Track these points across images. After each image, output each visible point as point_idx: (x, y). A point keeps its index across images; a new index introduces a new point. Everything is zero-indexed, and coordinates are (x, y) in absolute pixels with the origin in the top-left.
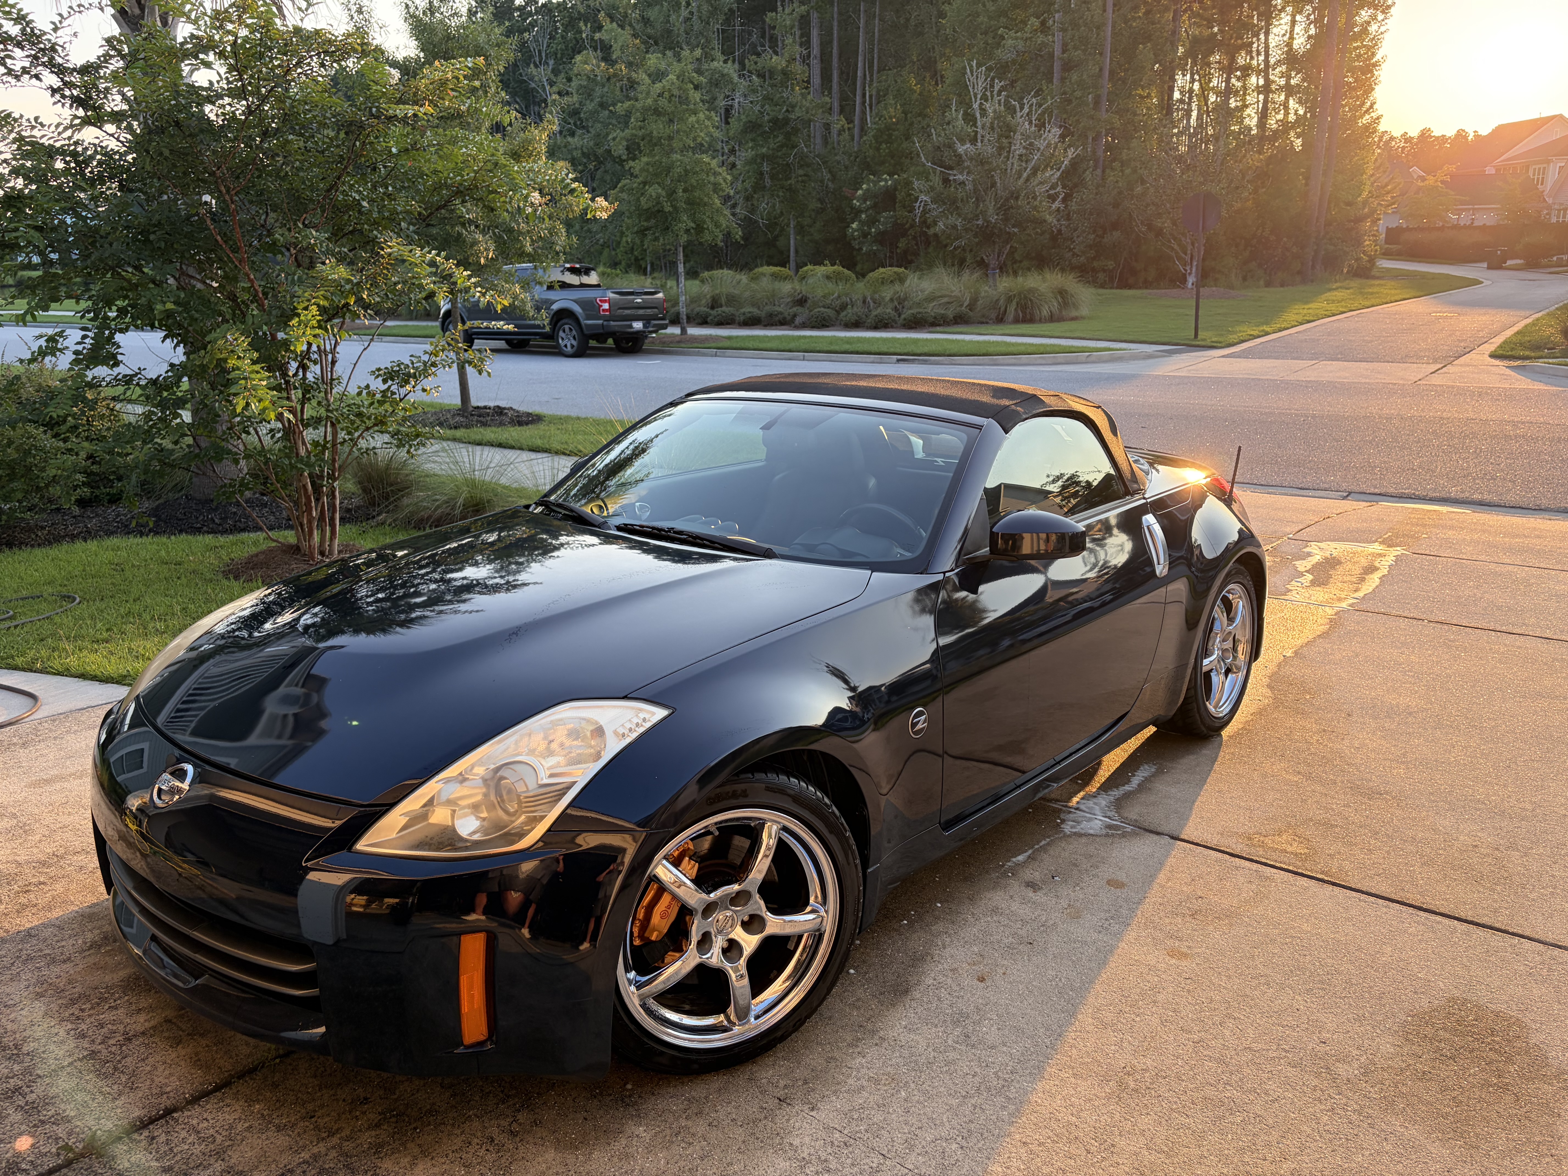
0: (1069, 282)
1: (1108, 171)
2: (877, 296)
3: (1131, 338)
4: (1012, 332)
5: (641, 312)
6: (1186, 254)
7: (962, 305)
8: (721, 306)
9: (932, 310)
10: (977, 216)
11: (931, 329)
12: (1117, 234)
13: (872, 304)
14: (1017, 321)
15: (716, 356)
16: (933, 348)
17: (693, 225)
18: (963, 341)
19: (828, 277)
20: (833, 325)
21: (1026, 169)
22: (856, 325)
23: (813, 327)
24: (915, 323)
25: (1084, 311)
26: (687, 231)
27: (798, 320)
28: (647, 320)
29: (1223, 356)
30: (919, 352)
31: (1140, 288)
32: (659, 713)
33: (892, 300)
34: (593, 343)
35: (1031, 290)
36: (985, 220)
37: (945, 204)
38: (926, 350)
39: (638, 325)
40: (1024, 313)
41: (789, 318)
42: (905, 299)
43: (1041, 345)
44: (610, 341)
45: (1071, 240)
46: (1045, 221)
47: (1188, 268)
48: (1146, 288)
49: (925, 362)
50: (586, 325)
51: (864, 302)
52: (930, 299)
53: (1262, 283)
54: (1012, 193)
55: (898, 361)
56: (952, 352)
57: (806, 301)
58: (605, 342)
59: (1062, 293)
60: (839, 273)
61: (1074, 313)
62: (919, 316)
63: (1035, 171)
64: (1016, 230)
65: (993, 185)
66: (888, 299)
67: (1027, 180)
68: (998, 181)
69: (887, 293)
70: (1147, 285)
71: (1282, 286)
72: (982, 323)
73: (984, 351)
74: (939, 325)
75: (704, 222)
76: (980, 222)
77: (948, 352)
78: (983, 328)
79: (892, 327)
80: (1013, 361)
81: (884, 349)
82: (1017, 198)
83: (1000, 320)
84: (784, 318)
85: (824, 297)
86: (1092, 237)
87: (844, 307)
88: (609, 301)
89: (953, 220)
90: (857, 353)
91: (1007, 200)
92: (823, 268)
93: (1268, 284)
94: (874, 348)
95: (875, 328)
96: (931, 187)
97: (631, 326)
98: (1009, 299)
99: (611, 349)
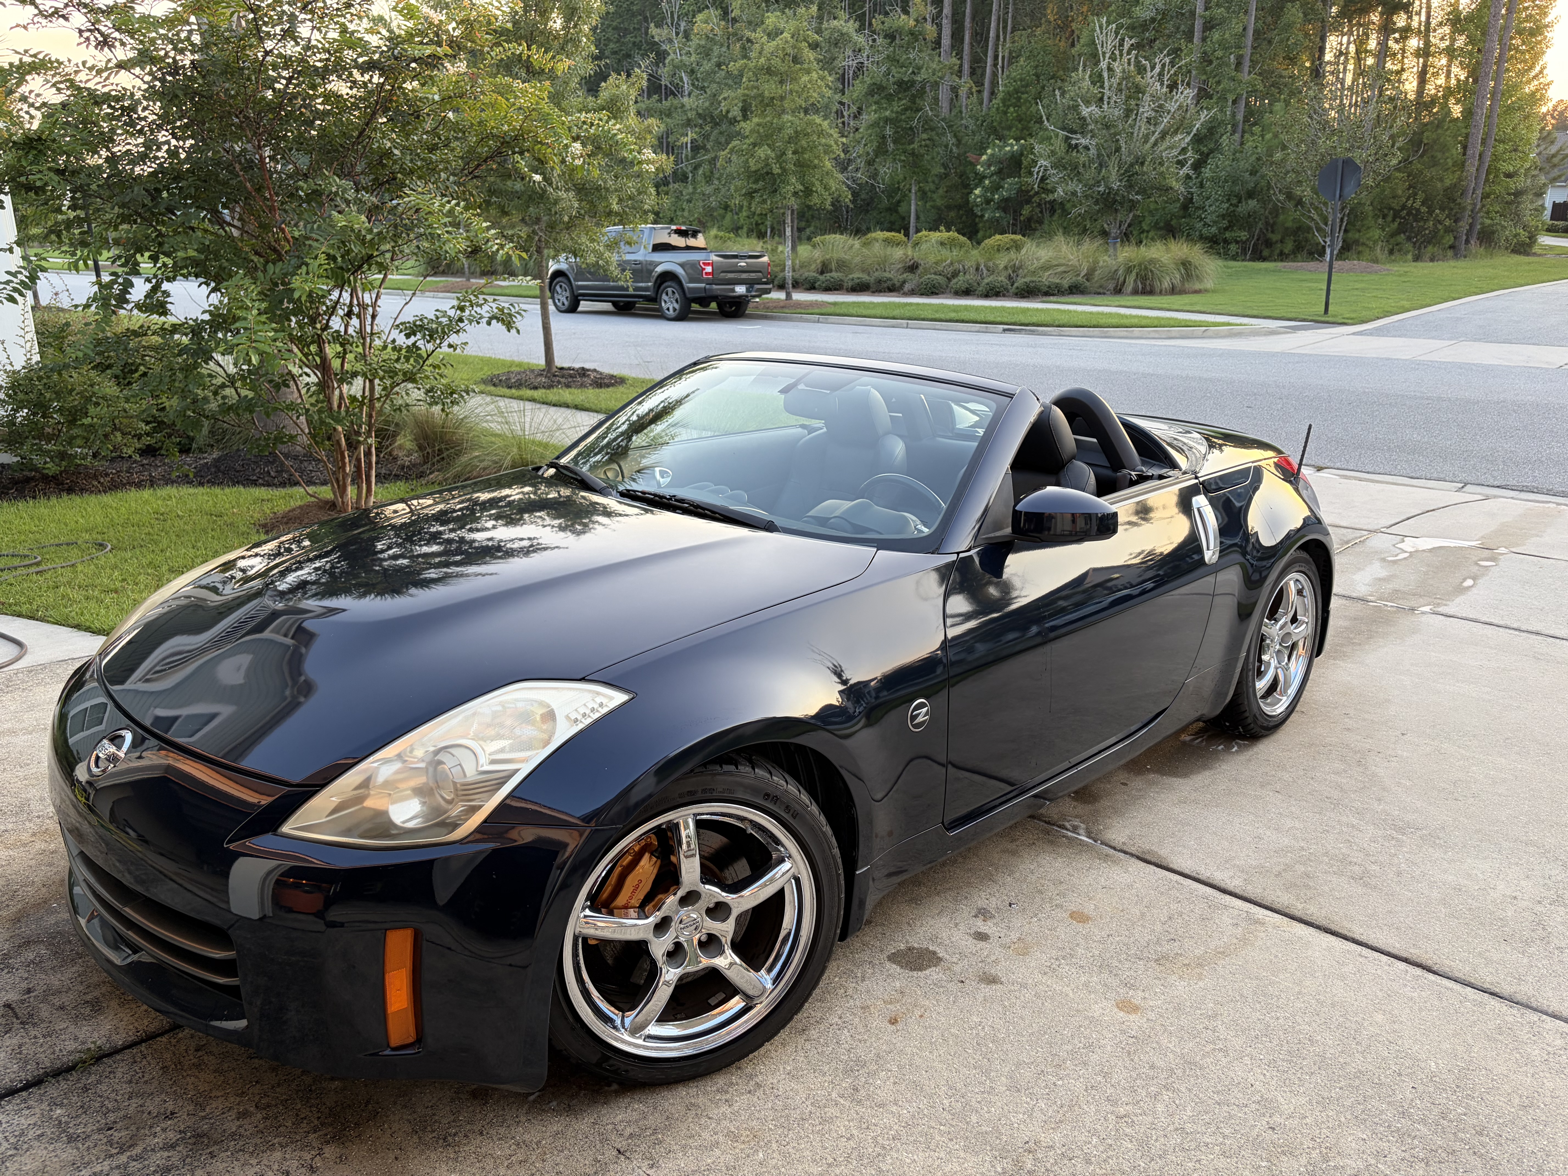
0: (1195, 253)
1: (1247, 136)
2: (991, 264)
3: (1255, 313)
4: (1128, 304)
5: (744, 276)
6: (1326, 224)
7: (1078, 275)
8: (831, 271)
9: (1047, 278)
10: (1099, 182)
11: (1045, 299)
12: (1253, 203)
13: (985, 272)
14: (1135, 292)
15: (818, 322)
16: (1042, 318)
17: (801, 187)
18: (1075, 312)
19: (942, 244)
20: (943, 293)
21: (1154, 133)
22: (967, 292)
23: (922, 294)
24: (1028, 292)
25: (1209, 284)
26: (795, 194)
27: (907, 287)
28: (750, 284)
29: (1354, 334)
30: (1027, 322)
31: (1275, 261)
32: (618, 698)
33: (1006, 268)
34: (695, 307)
35: (1152, 261)
36: (1107, 186)
37: (1066, 169)
38: (1034, 320)
39: (741, 290)
40: (1143, 283)
41: (898, 284)
42: (1020, 267)
43: (1157, 318)
44: (714, 305)
45: (1203, 208)
46: (1171, 188)
47: (1328, 240)
48: (1282, 261)
49: (1032, 333)
50: (689, 288)
51: (977, 269)
52: (1045, 268)
53: (1410, 257)
54: (1137, 158)
55: (1004, 330)
56: (1061, 322)
57: (917, 267)
58: (708, 305)
59: (1185, 265)
60: (954, 239)
61: (1197, 286)
62: (1032, 285)
63: (1163, 135)
64: (1139, 197)
65: (1118, 150)
66: (1002, 266)
67: (1155, 144)
68: (1123, 145)
69: (1002, 260)
70: (1283, 257)
71: (1432, 260)
72: (1099, 294)
73: (1095, 323)
74: (1053, 295)
75: (813, 185)
76: (1101, 189)
77: (1057, 323)
78: (1098, 299)
79: (1004, 296)
80: (1125, 334)
81: (991, 318)
82: (1142, 164)
83: (1118, 291)
84: (894, 285)
85: (936, 263)
86: (1226, 206)
87: (955, 274)
88: (712, 264)
89: (1072, 186)
90: (963, 321)
91: (1132, 165)
92: (938, 234)
93: (1417, 259)
94: (981, 317)
95: (986, 296)
96: (1052, 151)
97: (733, 290)
98: (1129, 270)
99: (714, 313)
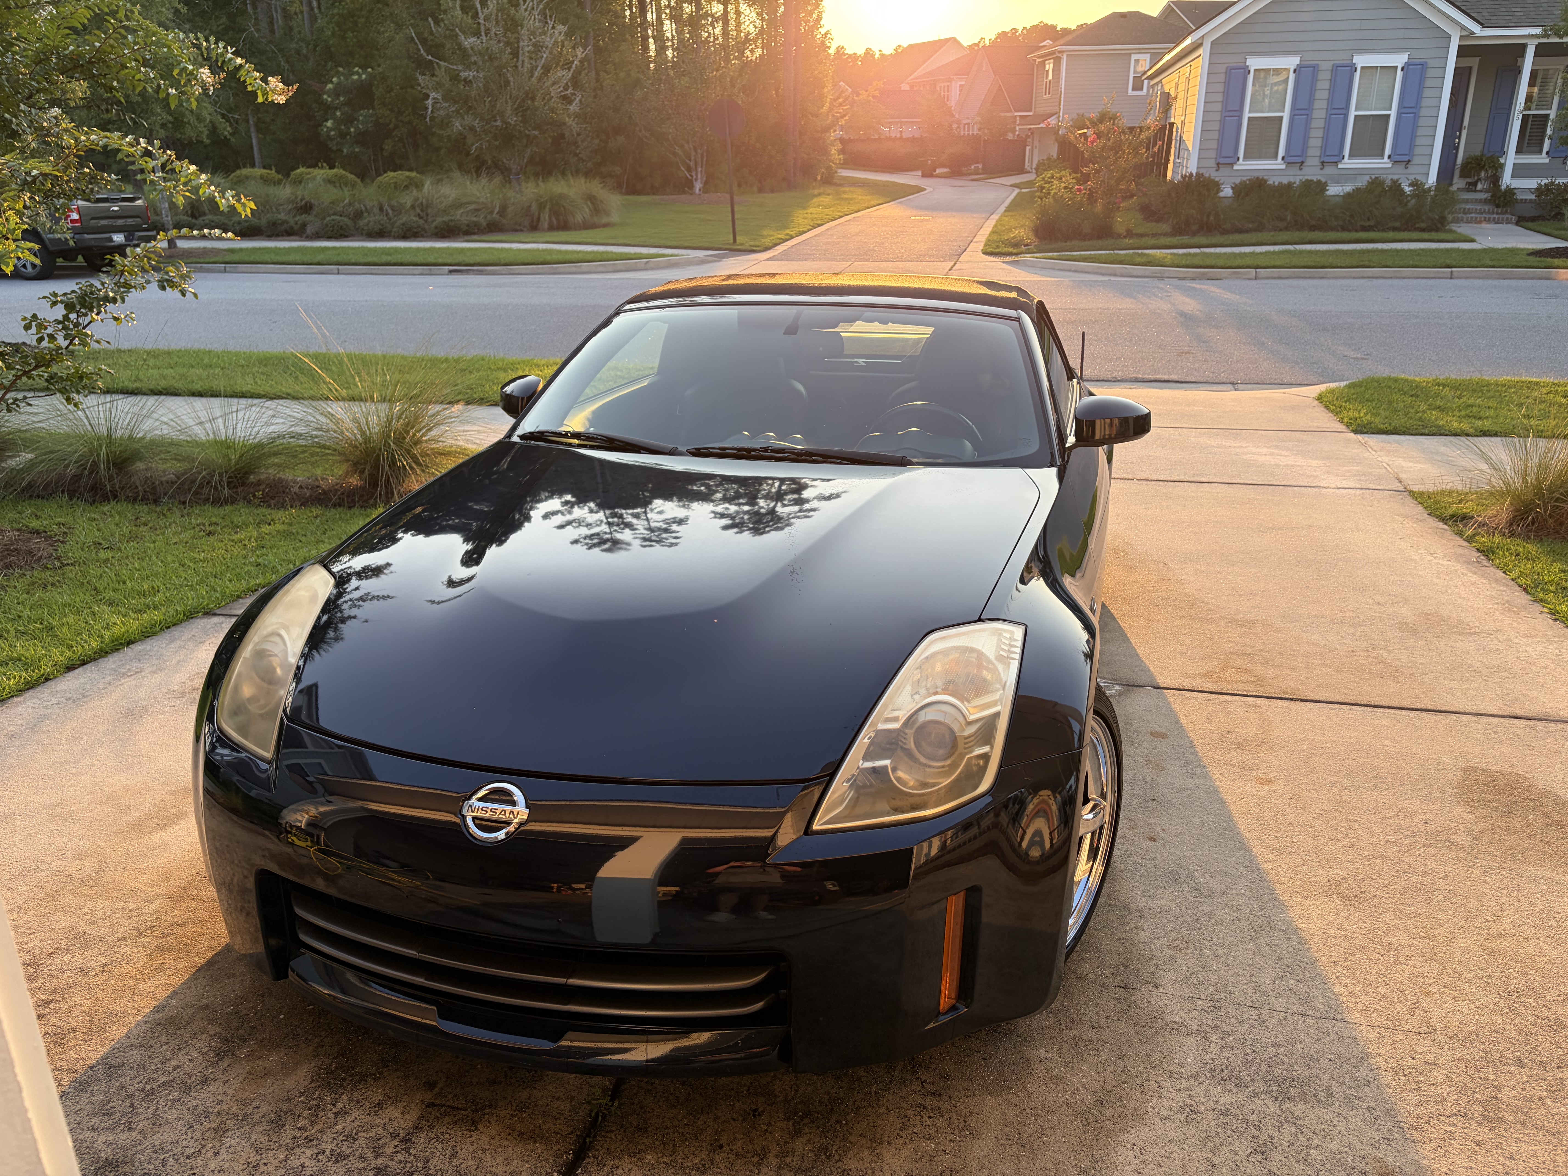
0: (596, 188)
2: (394, 203)
3: (675, 244)
4: (555, 239)
5: (120, 222)
6: (690, 160)
7: (492, 213)
8: (205, 214)
9: (460, 216)
10: (494, 117)
11: (466, 238)
12: (621, 139)
13: (390, 212)
14: (551, 228)
16: (485, 258)
18: (510, 249)
19: (330, 181)
20: (353, 235)
21: (537, 67)
22: (380, 234)
23: (330, 238)
24: (447, 232)
25: (615, 218)
27: (309, 230)
28: (129, 232)
29: (768, 260)
30: (472, 261)
31: (648, 194)
33: (413, 207)
34: (60, 261)
35: (561, 196)
36: (504, 122)
37: (456, 102)
38: (478, 259)
39: (119, 238)
40: (557, 219)
41: (296, 227)
42: (427, 206)
43: (592, 252)
44: (80, 258)
46: (564, 124)
47: (694, 174)
48: (654, 194)
49: (481, 273)
50: (49, 239)
51: (381, 209)
52: (457, 205)
53: (755, 189)
54: (527, 93)
55: (451, 272)
56: (507, 261)
57: (311, 207)
58: (75, 259)
59: (591, 198)
60: (341, 177)
61: (605, 220)
62: (452, 224)
63: (547, 70)
64: (536, 133)
65: (507, 83)
66: (409, 205)
67: (540, 79)
68: (511, 79)
69: (407, 199)
70: (654, 190)
71: (772, 192)
72: (517, 231)
73: (542, 260)
74: (474, 234)
76: (499, 123)
77: (503, 262)
78: (521, 236)
79: (422, 236)
80: (575, 269)
81: (431, 259)
82: (533, 99)
83: (534, 227)
84: (292, 228)
85: (332, 203)
87: (358, 215)
88: (78, 210)
89: (469, 120)
90: (401, 264)
91: (523, 101)
92: (322, 171)
93: (761, 190)
94: (420, 259)
95: (404, 237)
96: (438, 83)
97: (110, 240)
98: (542, 206)
99: (80, 268)
